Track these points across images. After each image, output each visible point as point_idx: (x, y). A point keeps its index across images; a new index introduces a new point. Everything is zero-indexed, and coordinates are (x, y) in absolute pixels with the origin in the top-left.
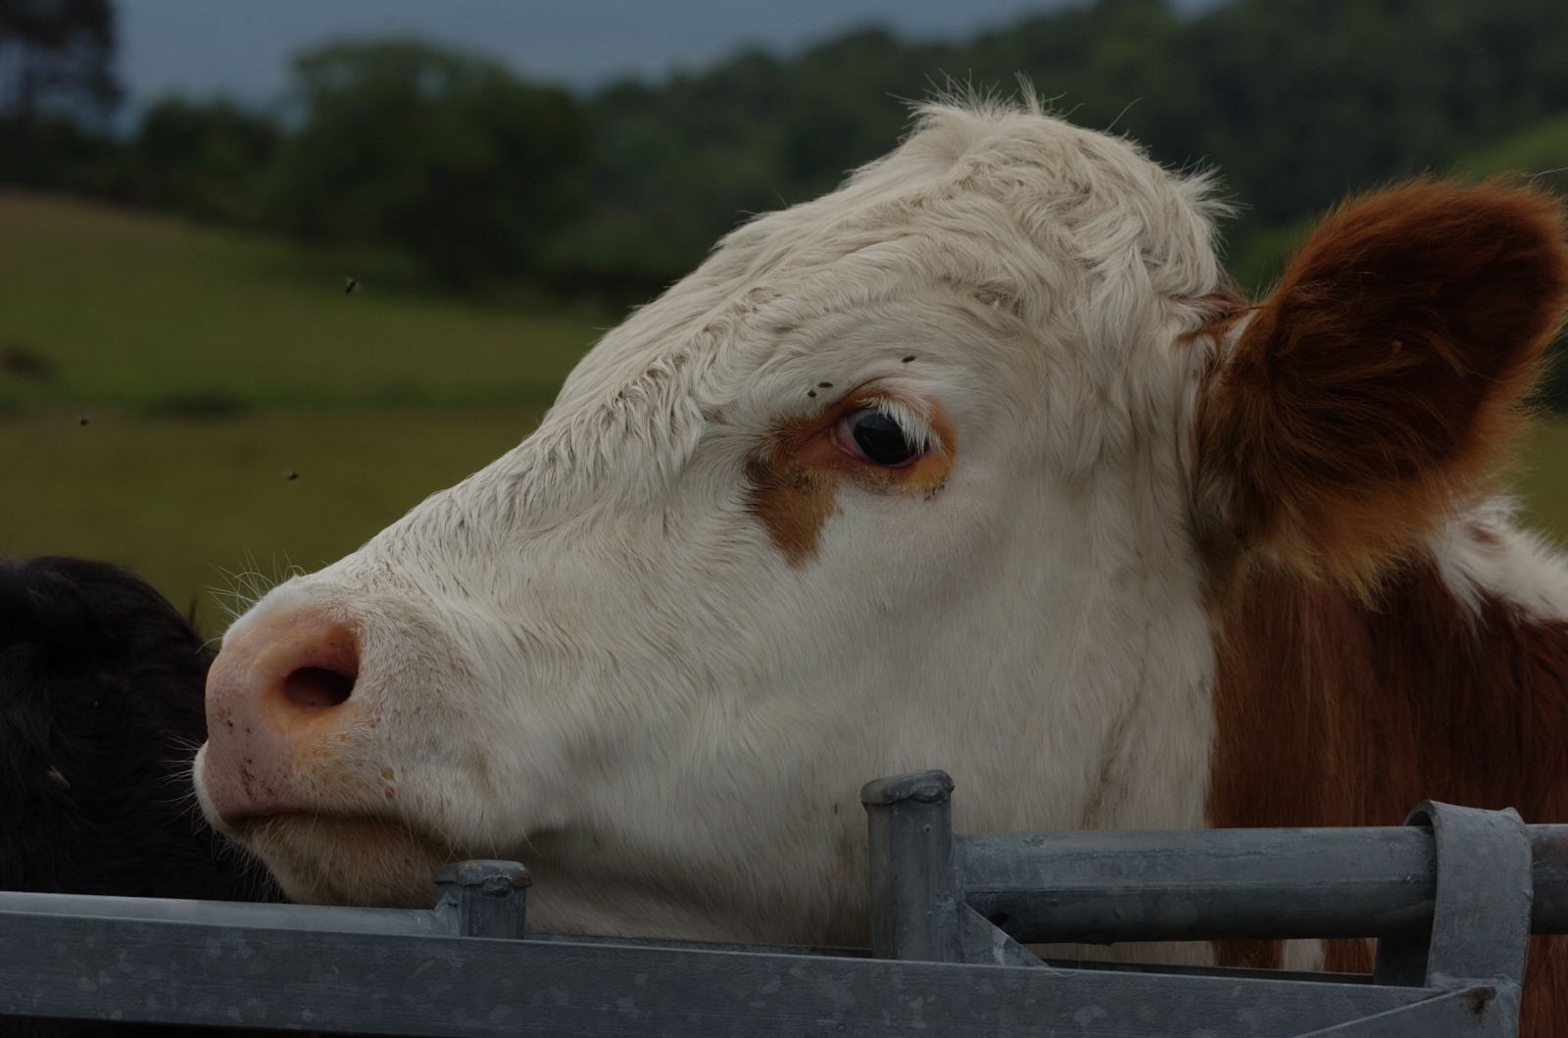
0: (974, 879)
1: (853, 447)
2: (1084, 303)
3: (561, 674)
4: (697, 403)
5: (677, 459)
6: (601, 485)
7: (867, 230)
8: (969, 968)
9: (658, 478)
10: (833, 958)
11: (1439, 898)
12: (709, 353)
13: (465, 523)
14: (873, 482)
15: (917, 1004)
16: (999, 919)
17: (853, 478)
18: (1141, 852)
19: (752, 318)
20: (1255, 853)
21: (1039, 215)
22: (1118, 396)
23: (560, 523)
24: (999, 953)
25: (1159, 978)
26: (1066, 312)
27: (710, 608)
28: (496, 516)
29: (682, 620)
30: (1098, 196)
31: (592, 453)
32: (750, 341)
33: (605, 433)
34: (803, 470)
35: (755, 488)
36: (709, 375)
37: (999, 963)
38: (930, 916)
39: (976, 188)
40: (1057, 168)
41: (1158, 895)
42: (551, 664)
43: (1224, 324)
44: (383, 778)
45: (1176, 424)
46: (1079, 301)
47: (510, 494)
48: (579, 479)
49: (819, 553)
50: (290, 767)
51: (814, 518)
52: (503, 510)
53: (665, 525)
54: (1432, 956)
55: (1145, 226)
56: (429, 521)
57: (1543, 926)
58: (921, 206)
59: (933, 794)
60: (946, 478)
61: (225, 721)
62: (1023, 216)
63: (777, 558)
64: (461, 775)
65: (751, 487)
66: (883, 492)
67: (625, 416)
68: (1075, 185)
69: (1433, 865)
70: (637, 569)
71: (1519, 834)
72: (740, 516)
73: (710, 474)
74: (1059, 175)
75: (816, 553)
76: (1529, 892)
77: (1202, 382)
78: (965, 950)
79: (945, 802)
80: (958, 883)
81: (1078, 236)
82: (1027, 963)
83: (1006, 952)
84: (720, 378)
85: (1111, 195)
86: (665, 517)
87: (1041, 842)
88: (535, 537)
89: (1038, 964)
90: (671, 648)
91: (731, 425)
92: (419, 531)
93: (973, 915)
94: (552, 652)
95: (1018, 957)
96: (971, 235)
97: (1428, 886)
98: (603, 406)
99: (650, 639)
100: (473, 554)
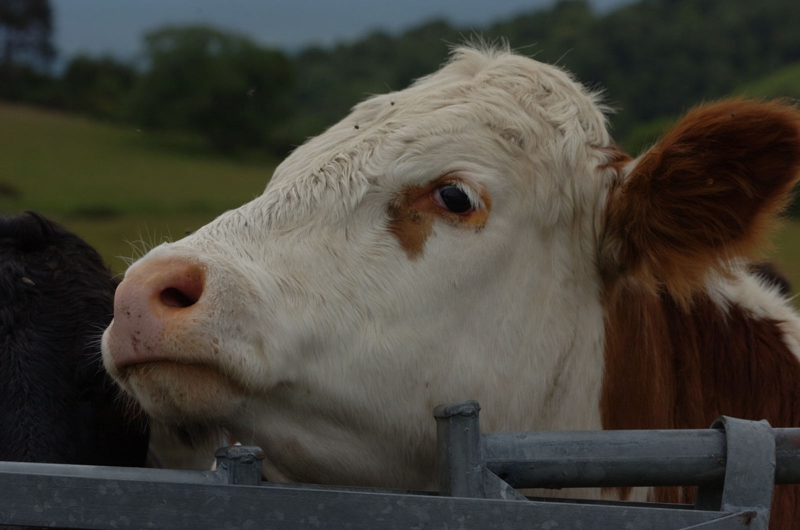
0: (491, 456)
1: (441, 203)
2: (553, 143)
3: (298, 304)
4: (365, 174)
5: (353, 202)
6: (314, 212)
7: (445, 99)
8: (489, 501)
9: (343, 211)
10: (419, 496)
11: (728, 466)
12: (369, 151)
13: (248, 224)
14: (453, 221)
15: (461, 520)
16: (504, 476)
17: (442, 217)
18: (576, 442)
19: (391, 136)
20: (634, 442)
21: (529, 100)
22: (568, 191)
23: (294, 229)
24: (503, 494)
25: (585, 506)
26: (544, 148)
27: (369, 277)
28: (263, 222)
29: (355, 282)
30: (556, 94)
31: (309, 196)
32: (392, 146)
33: (315, 187)
34: (417, 212)
35: (392, 220)
36: (370, 161)
37: (503, 499)
38: (468, 474)
39: (496, 85)
40: (535, 78)
41: (584, 464)
42: (294, 299)
43: (620, 163)
44: (214, 344)
45: (594, 209)
46: (551, 142)
47: (268, 212)
48: (303, 208)
49: (425, 255)
50: (163, 335)
51: (422, 237)
52: (266, 218)
53: (346, 235)
54: (724, 496)
55: (579, 109)
56: (229, 222)
57: (781, 480)
58: (470, 90)
59: (470, 412)
60: (486, 223)
61: (126, 312)
62: (521, 99)
63: (403, 255)
64: (251, 347)
65: (389, 219)
66: (456, 226)
67: (325, 179)
68: (545, 88)
69: (725, 448)
70: (334, 254)
71: (768, 433)
72: (384, 232)
73: (370, 211)
74: (536, 82)
75: (422, 253)
76: (774, 463)
77: (610, 190)
78: (486, 492)
79: (476, 416)
80: (482, 457)
81: (549, 111)
82: (517, 499)
83: (507, 493)
84: (376, 163)
85: (562, 94)
86: (346, 230)
87: (525, 437)
88: (282, 235)
89: (523, 499)
90: (350, 295)
91: (382, 187)
92: (224, 226)
93: (491, 474)
94: (294, 292)
95: (514, 495)
96: (497, 105)
97: (723, 459)
98: (312, 175)
99: (340, 290)
100: (253, 239)
